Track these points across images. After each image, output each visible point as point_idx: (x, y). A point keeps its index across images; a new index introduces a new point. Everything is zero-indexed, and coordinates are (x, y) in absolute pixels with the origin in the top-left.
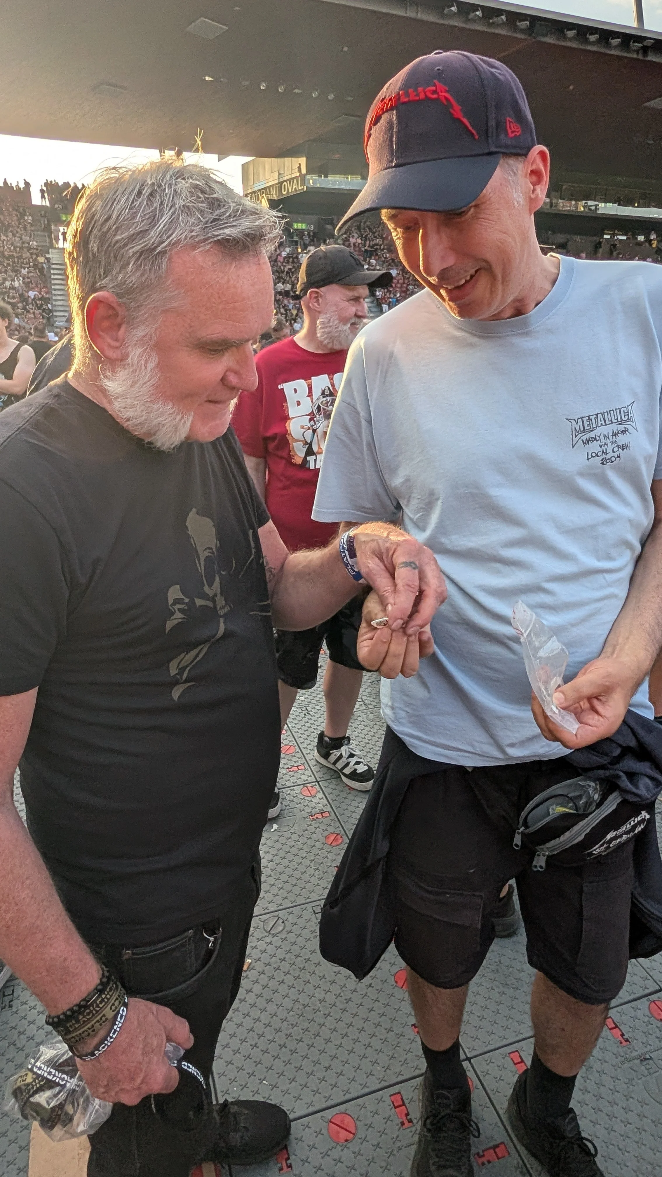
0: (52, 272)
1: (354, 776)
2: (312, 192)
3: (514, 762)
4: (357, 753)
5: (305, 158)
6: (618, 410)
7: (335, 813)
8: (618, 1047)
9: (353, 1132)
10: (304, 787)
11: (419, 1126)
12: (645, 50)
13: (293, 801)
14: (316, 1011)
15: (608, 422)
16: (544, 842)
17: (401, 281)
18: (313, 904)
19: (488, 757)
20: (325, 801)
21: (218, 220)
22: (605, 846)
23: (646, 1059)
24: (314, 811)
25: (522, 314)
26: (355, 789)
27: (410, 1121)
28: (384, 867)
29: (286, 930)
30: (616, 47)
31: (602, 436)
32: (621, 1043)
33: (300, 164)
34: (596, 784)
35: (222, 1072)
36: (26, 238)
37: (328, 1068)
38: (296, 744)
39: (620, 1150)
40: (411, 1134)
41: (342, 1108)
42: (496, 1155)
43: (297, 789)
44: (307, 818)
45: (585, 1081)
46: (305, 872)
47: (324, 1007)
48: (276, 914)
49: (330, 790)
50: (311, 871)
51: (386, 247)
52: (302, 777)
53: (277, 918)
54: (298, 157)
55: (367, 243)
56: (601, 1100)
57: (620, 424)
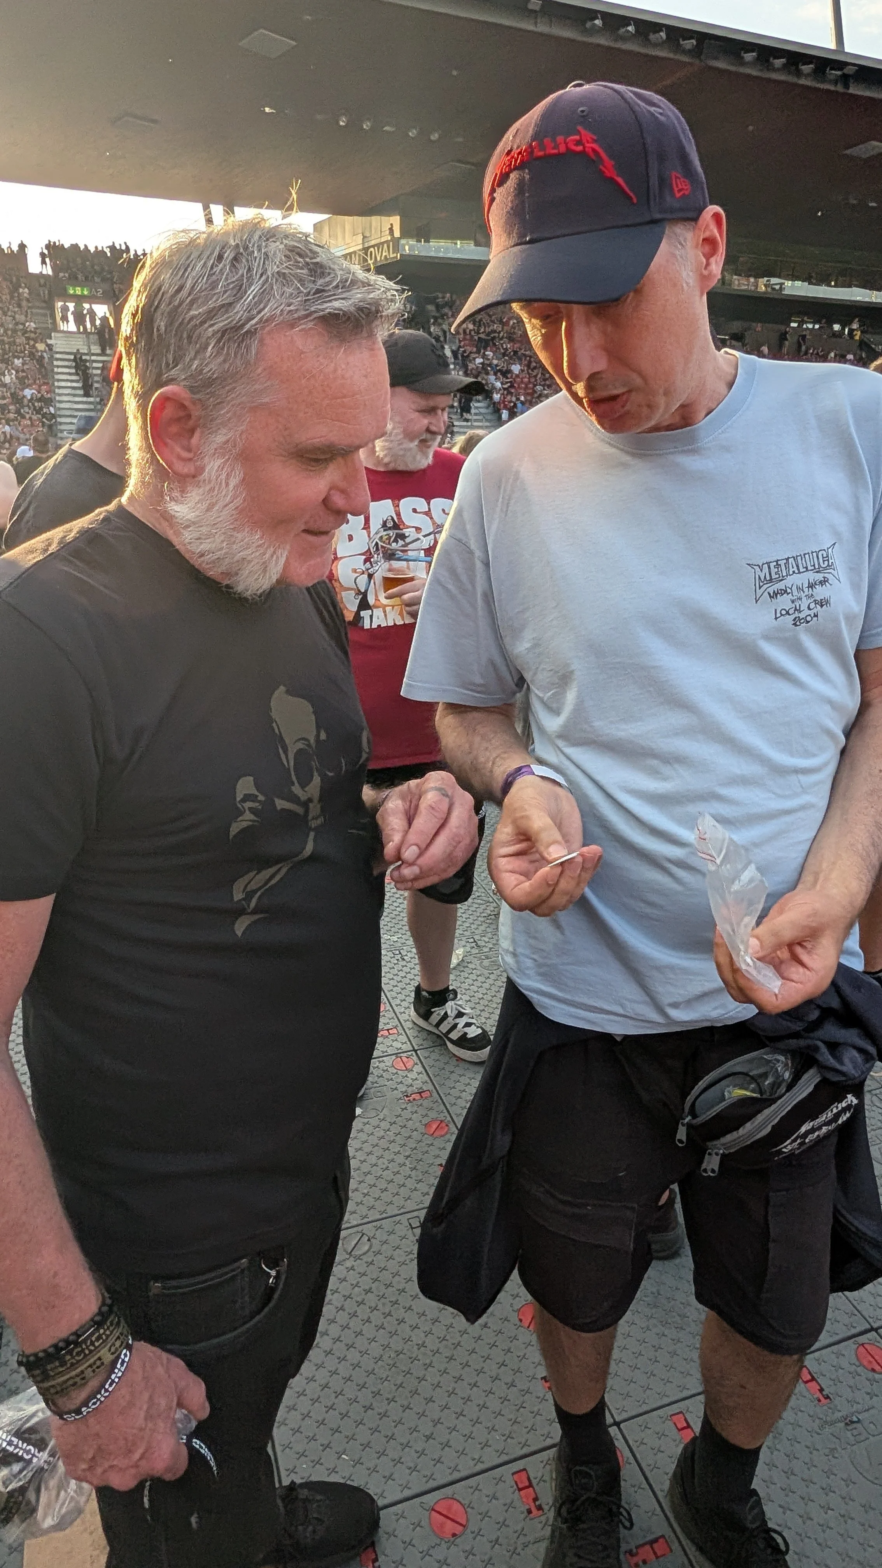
0: (55, 363)
1: (463, 1042)
2: (407, 261)
3: (679, 1029)
4: (468, 1011)
5: (398, 217)
6: (815, 554)
7: (438, 1093)
8: (815, 1406)
9: (464, 1523)
10: (397, 1057)
11: (552, 1514)
12: (845, 79)
13: (382, 1076)
14: (413, 1360)
15: (802, 570)
16: (717, 1137)
17: (526, 380)
18: (409, 1216)
19: (642, 1021)
20: (425, 1077)
21: (323, 291)
22: (799, 1141)
23: (852, 1422)
24: (410, 1090)
25: (687, 425)
26: (465, 1060)
27: (540, 1508)
28: (505, 1169)
29: (372, 1250)
30: (808, 75)
31: (794, 588)
32: (819, 1401)
33: (392, 225)
34: (786, 1058)
35: (286, 1442)
36: (21, 318)
37: (428, 1438)
39: (820, 1544)
40: (540, 1526)
41: (448, 1491)
42: (655, 1553)
43: (388, 1061)
44: (400, 1099)
45: (772, 1453)
46: (398, 1173)
47: (425, 1354)
48: (360, 1228)
49: (432, 1063)
50: (406, 1171)
51: (507, 335)
52: (394, 1044)
53: (360, 1235)
54: (390, 216)
55: (481, 330)
56: (793, 1477)
57: (817, 572)
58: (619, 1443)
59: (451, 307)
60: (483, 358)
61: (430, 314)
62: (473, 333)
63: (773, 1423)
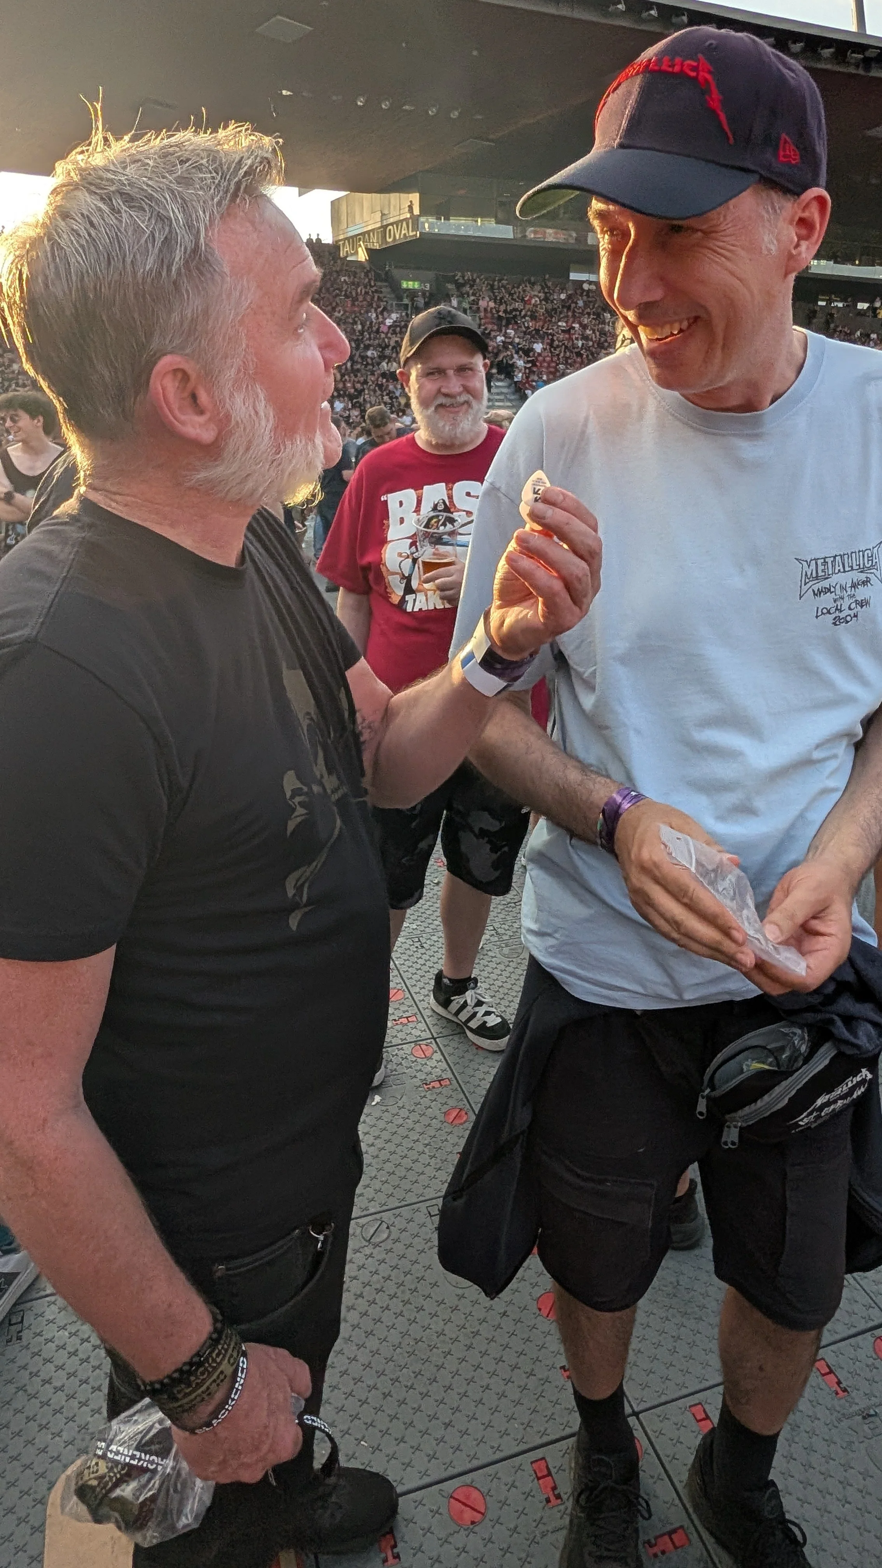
1: (483, 1031)
2: (426, 240)
4: (487, 999)
5: (418, 194)
6: (860, 553)
7: (457, 1081)
8: (833, 1399)
9: (483, 1511)
10: (416, 1045)
11: (570, 1504)
12: (867, 63)
13: (401, 1064)
14: (432, 1348)
15: (847, 569)
16: (736, 1110)
17: (548, 359)
18: (428, 1203)
20: (444, 1065)
22: (815, 1114)
23: (870, 1416)
24: (429, 1079)
26: (484, 1049)
27: (558, 1497)
28: (525, 1143)
29: (391, 1238)
30: (829, 59)
31: (838, 587)
32: (837, 1393)
33: (411, 202)
34: (803, 1032)
37: (447, 1425)
38: (404, 988)
39: (836, 1537)
40: (559, 1515)
41: (467, 1478)
42: (673, 1543)
43: (407, 1049)
44: (420, 1086)
45: (790, 1446)
46: (417, 1160)
47: (444, 1342)
48: (378, 1216)
49: (451, 1051)
50: (425, 1159)
51: (529, 313)
52: (413, 1031)
53: (379, 1222)
54: (409, 193)
55: (502, 308)
56: (811, 1470)
57: (861, 572)
58: (638, 1434)
59: (471, 286)
60: (504, 336)
61: (450, 293)
62: (494, 311)
63: (790, 1407)
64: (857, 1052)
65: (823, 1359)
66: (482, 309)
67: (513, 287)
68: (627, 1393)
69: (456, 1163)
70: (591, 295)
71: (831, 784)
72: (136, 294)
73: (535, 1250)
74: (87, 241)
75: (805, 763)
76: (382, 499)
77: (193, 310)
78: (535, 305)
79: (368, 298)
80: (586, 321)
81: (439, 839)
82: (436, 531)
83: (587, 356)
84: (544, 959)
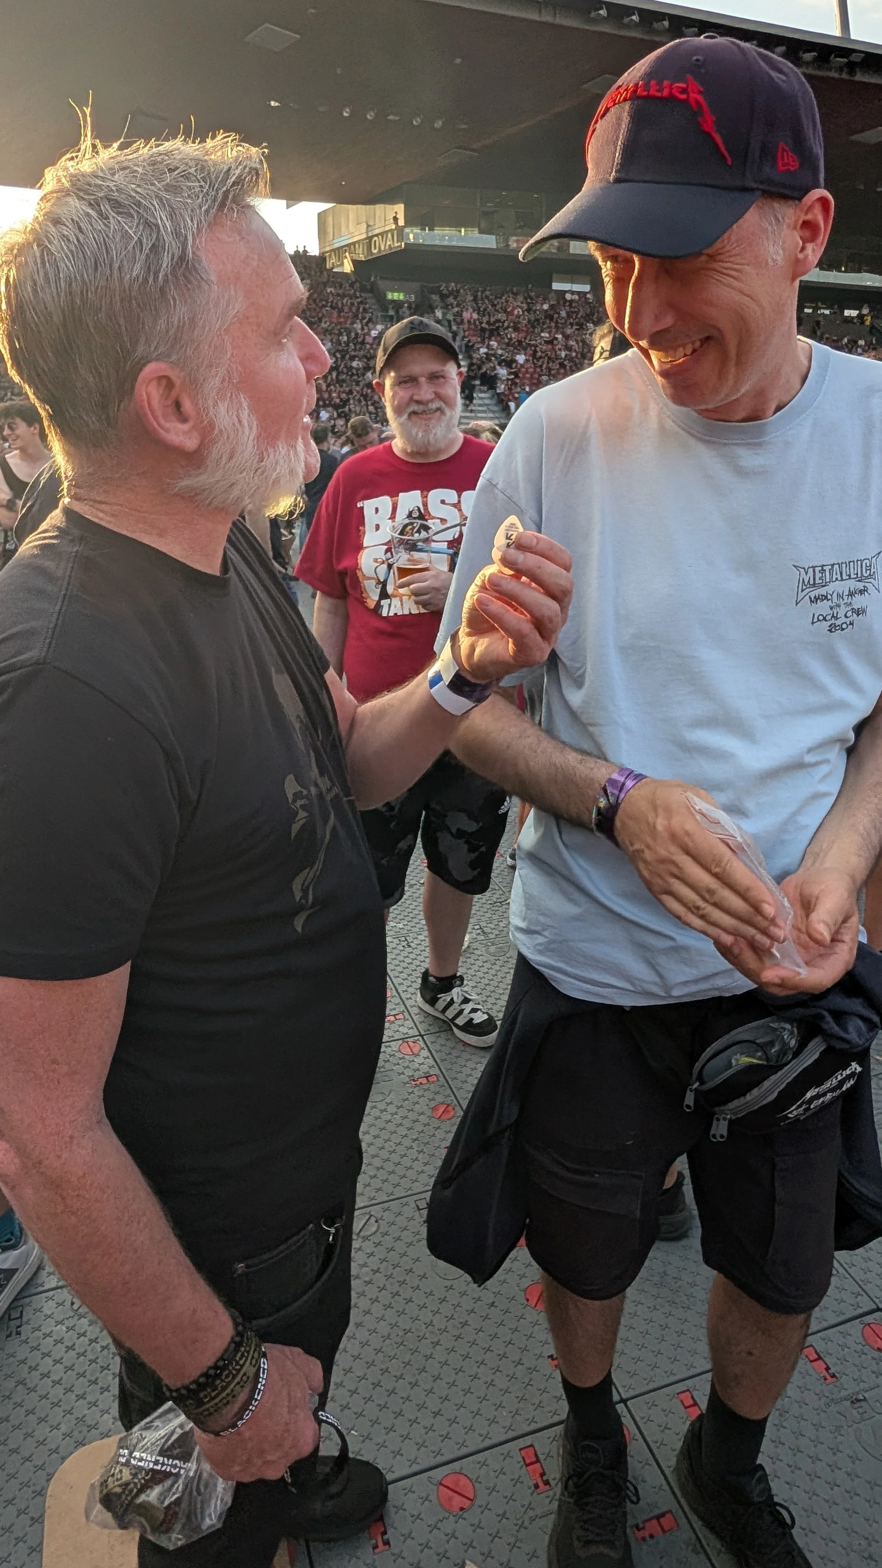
1: (470, 1027)
2: (411, 250)
4: (474, 997)
5: (402, 206)
6: (859, 562)
7: (445, 1077)
8: (821, 1385)
9: (471, 1497)
10: (403, 1042)
11: (558, 1489)
12: (852, 67)
13: (388, 1061)
14: (421, 1338)
15: (844, 577)
16: (725, 1103)
17: (531, 370)
18: (416, 1197)
20: (431, 1061)
22: (804, 1107)
23: (859, 1400)
24: (416, 1076)
26: (471, 1046)
27: (547, 1483)
29: (380, 1231)
30: (809, 63)
31: (835, 595)
32: (825, 1379)
33: (396, 213)
34: (792, 1027)
37: (436, 1414)
39: (825, 1520)
40: (547, 1500)
41: (456, 1466)
42: (662, 1528)
43: (395, 1045)
44: (407, 1083)
45: (778, 1430)
46: (405, 1155)
47: (432, 1333)
48: (368, 1210)
49: (438, 1047)
50: (413, 1153)
51: (512, 325)
52: (401, 1029)
53: (368, 1217)
54: (393, 204)
55: (485, 319)
56: (800, 1454)
57: (859, 581)
58: (626, 1420)
59: (455, 298)
60: (487, 347)
61: (435, 305)
62: (477, 323)
63: (778, 1394)
64: (848, 1046)
65: (811, 1346)
66: (466, 321)
67: (496, 298)
68: (615, 1380)
69: (443, 1157)
70: (574, 305)
71: (823, 788)
72: (122, 300)
73: (523, 1241)
74: (75, 246)
75: (797, 766)
76: (359, 506)
77: (180, 317)
78: (518, 316)
79: (354, 309)
80: (569, 331)
81: (419, 839)
82: (410, 538)
83: (571, 367)
84: (533, 956)
